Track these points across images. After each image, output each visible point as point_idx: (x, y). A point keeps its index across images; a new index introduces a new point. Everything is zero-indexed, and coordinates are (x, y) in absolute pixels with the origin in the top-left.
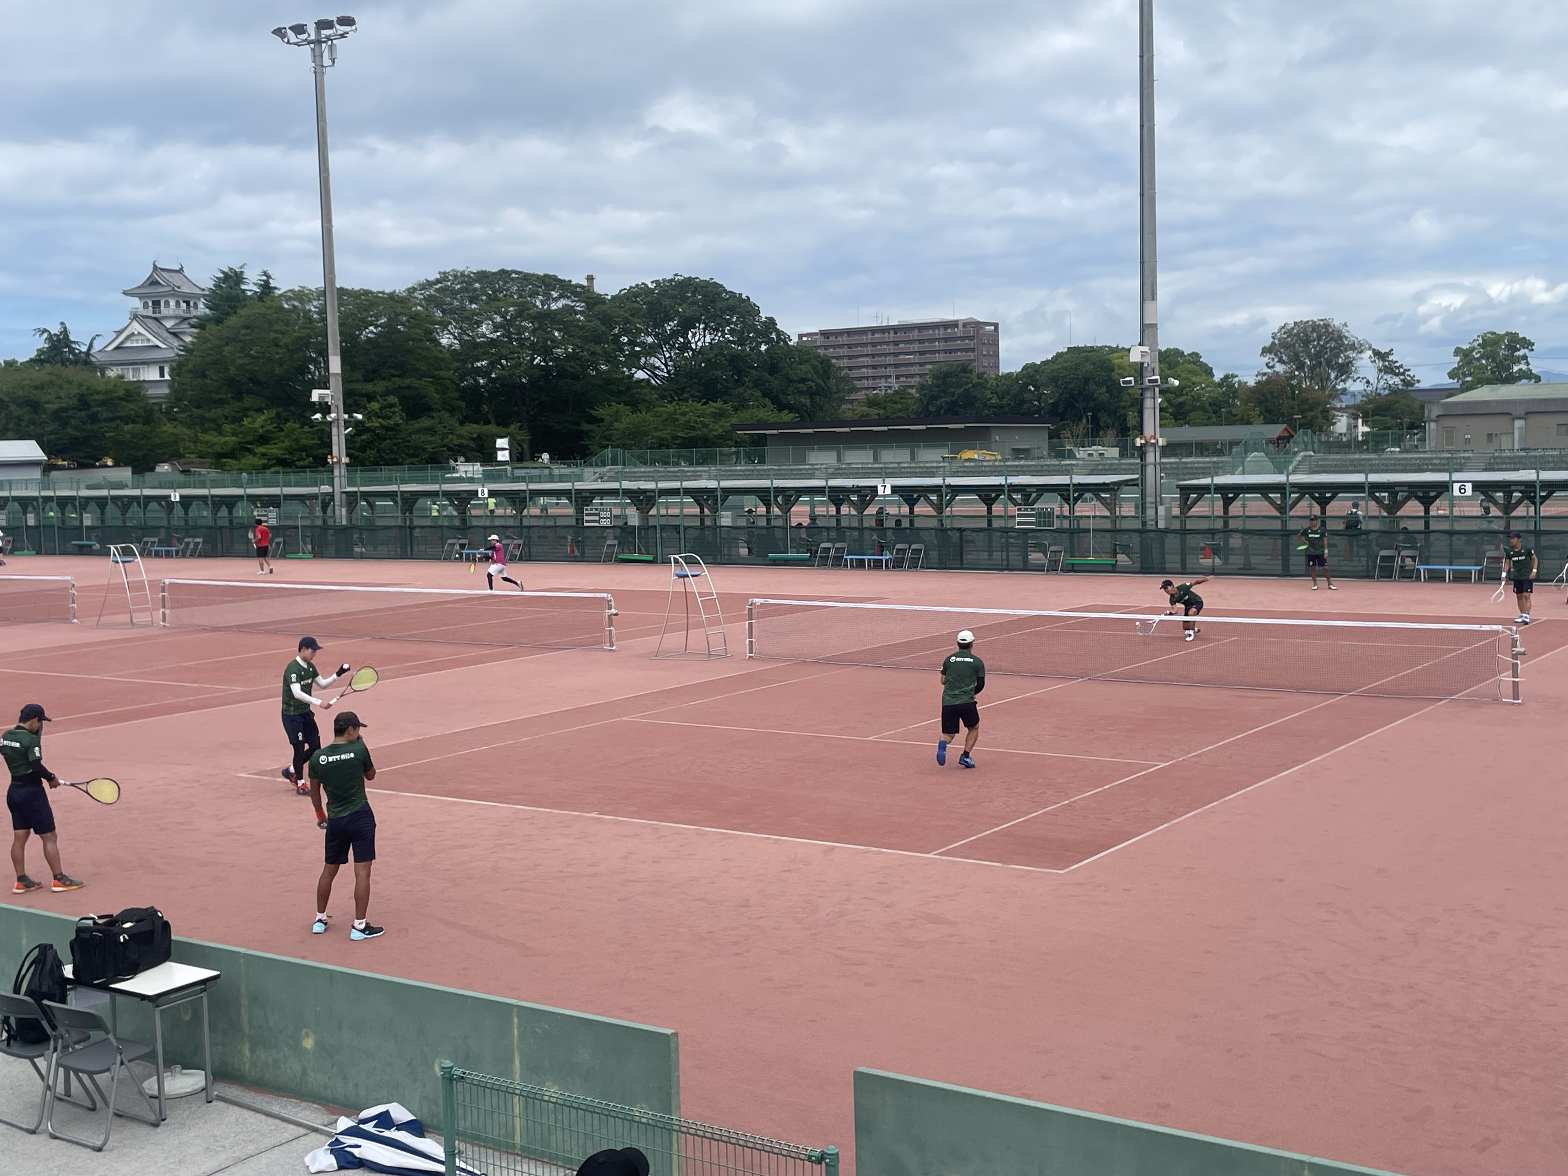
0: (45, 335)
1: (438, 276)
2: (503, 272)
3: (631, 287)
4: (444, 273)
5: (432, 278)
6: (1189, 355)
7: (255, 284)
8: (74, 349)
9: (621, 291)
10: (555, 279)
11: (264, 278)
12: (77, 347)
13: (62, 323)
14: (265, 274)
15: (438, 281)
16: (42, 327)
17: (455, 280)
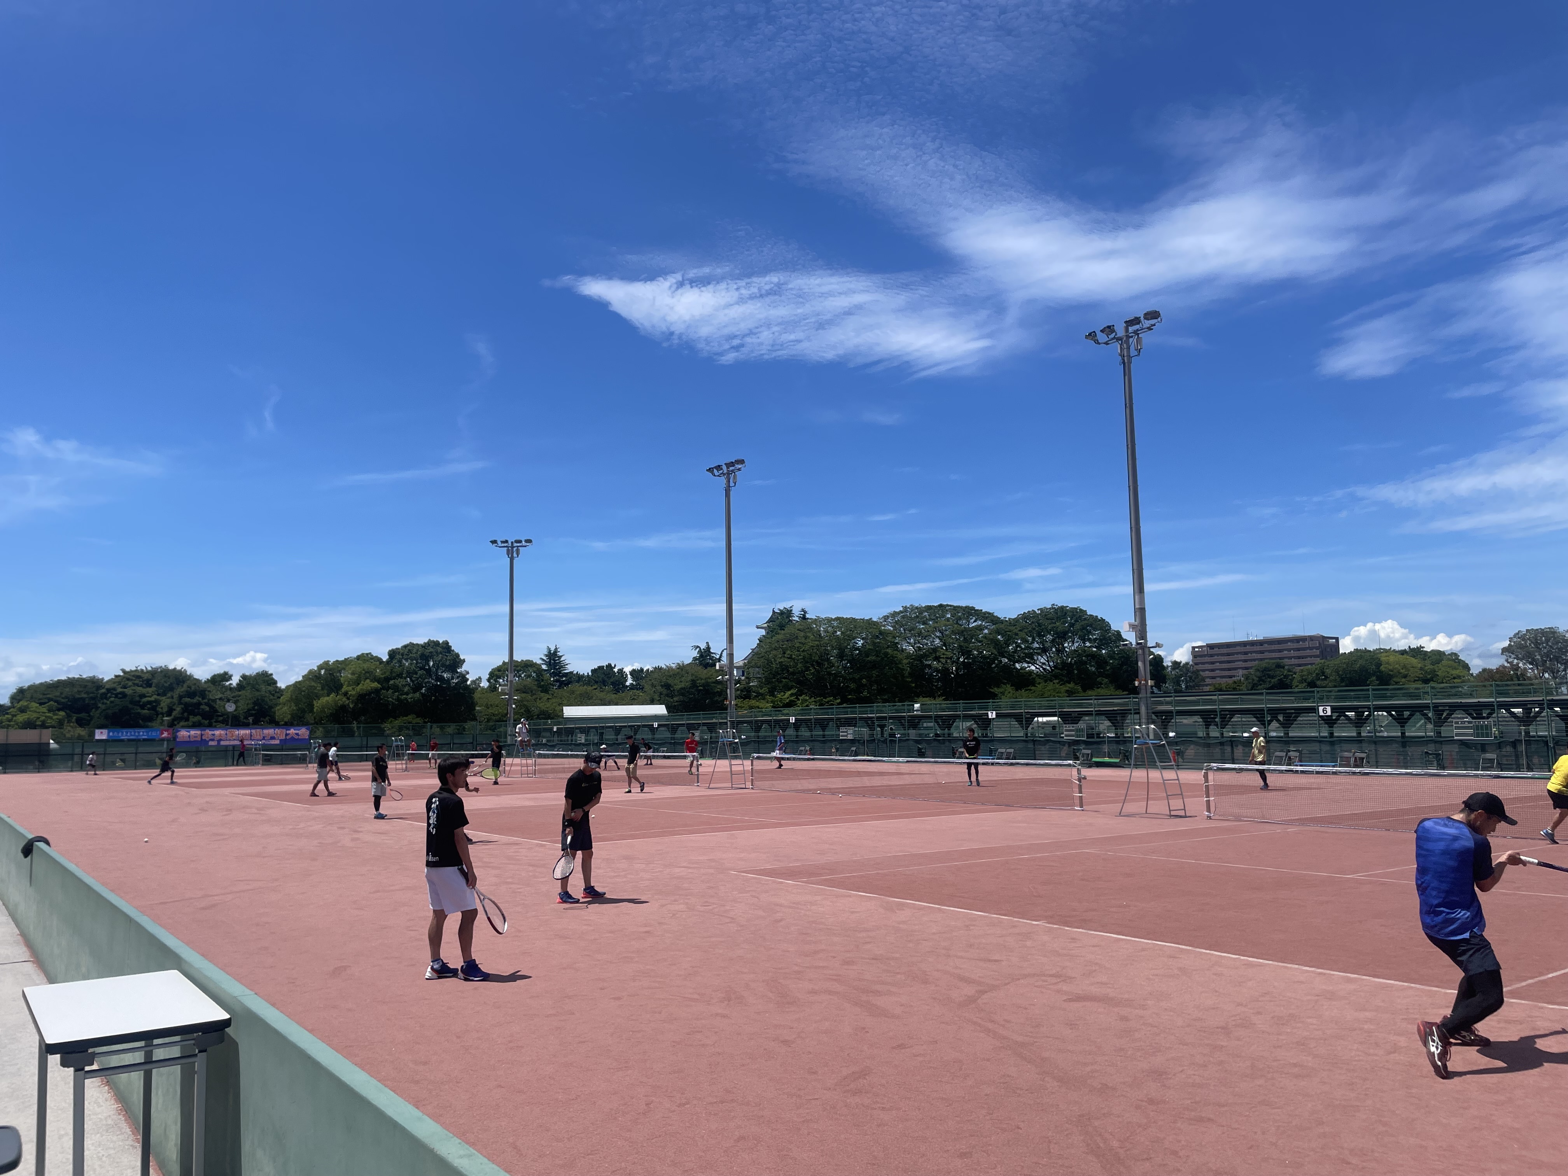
0: (698, 649)
1: (901, 609)
2: (941, 606)
3: (1024, 613)
4: (906, 607)
5: (897, 610)
6: (1449, 654)
7: (797, 616)
8: (713, 657)
9: (1018, 615)
10: (973, 608)
11: (803, 613)
12: (715, 656)
13: (707, 643)
14: (803, 610)
15: (901, 612)
16: (696, 645)
17: (912, 611)
